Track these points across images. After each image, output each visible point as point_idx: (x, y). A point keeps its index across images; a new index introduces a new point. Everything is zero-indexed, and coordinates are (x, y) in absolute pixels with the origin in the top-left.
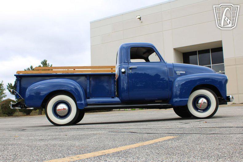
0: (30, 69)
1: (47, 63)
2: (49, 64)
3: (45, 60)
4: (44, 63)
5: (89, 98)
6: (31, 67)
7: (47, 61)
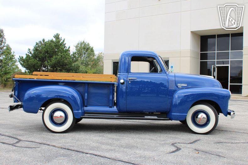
0: (42, 42)
1: (60, 37)
2: (61, 38)
3: (58, 34)
4: (57, 37)
5: (86, 106)
6: (44, 40)
7: (59, 35)
